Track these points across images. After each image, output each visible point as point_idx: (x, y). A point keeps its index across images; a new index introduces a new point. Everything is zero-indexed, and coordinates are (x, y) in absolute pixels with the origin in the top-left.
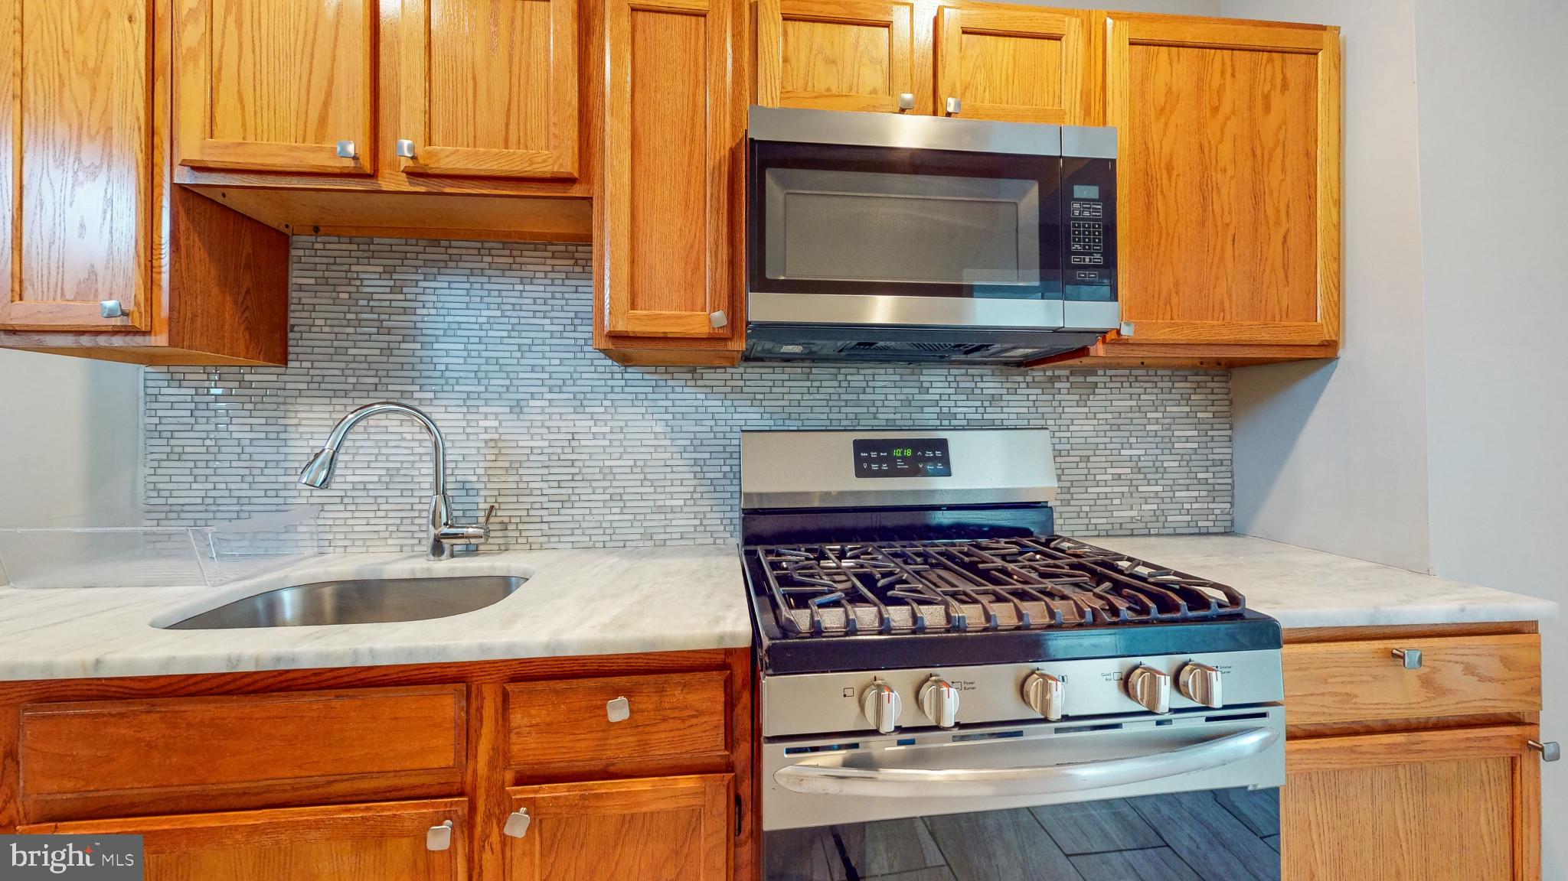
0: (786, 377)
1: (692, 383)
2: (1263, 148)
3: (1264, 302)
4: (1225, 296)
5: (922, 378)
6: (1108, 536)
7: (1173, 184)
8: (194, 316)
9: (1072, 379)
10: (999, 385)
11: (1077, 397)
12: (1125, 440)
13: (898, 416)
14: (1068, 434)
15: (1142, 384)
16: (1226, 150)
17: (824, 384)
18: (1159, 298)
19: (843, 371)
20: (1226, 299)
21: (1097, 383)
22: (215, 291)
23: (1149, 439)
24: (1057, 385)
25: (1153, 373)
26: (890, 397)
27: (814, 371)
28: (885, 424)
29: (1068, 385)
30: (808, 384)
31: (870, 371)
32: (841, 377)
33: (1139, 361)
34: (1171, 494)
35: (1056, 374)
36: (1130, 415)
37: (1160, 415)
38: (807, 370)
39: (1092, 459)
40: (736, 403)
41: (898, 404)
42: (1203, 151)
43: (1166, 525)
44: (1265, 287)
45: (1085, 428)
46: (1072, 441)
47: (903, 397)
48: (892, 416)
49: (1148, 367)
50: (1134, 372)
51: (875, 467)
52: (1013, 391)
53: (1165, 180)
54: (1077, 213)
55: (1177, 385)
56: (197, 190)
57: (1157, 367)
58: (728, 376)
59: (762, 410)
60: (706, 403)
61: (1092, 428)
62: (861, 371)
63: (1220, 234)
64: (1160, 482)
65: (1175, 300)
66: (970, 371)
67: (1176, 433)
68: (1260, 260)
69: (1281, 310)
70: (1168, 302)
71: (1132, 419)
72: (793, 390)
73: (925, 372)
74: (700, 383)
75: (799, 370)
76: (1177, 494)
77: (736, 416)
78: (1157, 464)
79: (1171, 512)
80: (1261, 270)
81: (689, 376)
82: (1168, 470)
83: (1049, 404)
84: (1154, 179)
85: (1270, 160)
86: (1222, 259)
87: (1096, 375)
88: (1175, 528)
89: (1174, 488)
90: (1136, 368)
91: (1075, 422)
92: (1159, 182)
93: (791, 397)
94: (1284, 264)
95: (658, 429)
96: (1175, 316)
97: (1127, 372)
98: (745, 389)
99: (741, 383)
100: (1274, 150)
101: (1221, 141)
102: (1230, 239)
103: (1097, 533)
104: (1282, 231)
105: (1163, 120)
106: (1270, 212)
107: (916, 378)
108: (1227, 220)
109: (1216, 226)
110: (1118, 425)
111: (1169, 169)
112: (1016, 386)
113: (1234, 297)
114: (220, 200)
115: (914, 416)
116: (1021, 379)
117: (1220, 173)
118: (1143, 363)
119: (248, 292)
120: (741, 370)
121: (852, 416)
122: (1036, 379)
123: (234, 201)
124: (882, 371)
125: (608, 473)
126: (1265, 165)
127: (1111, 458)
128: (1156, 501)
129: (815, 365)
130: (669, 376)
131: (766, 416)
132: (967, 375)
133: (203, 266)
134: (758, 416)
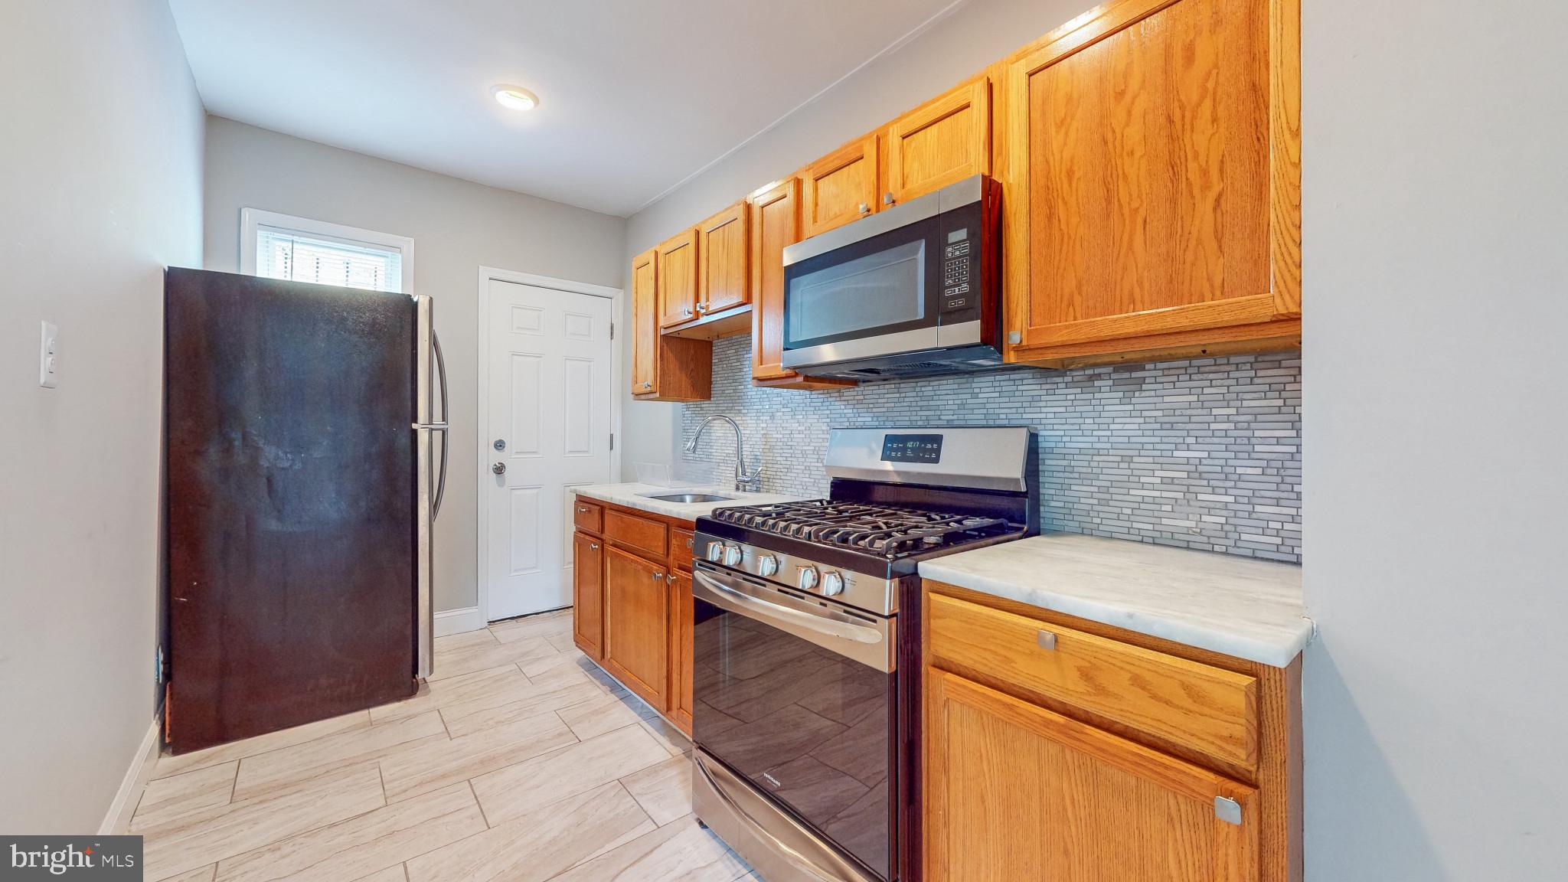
0: (886, 391)
1: (838, 399)
2: (1182, 107)
3: (1187, 283)
4: (1136, 286)
5: (974, 385)
6: (1154, 544)
7: (1074, 189)
8: (670, 384)
9: (1114, 376)
10: (1039, 387)
11: (1121, 395)
12: (1181, 440)
13: (955, 417)
14: (1109, 433)
15: (1206, 375)
16: (1134, 133)
17: (908, 394)
18: (1061, 301)
19: (919, 384)
20: (1137, 290)
21: (1145, 378)
22: (678, 372)
23: (1216, 440)
24: (1097, 383)
25: (1225, 361)
26: (951, 402)
27: (902, 385)
28: (945, 423)
29: (1110, 382)
30: (898, 395)
31: (937, 383)
32: (918, 389)
33: (1199, 350)
34: (1249, 508)
35: (1096, 372)
36: (1189, 412)
37: (1233, 411)
38: (898, 385)
39: (1135, 459)
40: (859, 411)
41: (956, 407)
42: (1106, 143)
43: (1239, 544)
44: (1188, 264)
45: (1127, 427)
46: (1112, 439)
47: (959, 402)
48: (951, 417)
49: (1212, 355)
50: (1195, 362)
51: (893, 454)
52: (1052, 392)
53: (1066, 186)
54: (950, 255)
55: (1261, 373)
56: (671, 335)
57: (1228, 354)
58: (855, 393)
59: (872, 415)
60: (845, 411)
61: (1136, 426)
62: (932, 384)
63: (1127, 222)
64: (1230, 491)
65: (1077, 299)
66: (1012, 377)
67: (1257, 433)
68: (1181, 236)
69: (1212, 286)
70: (1071, 303)
71: (1190, 416)
72: (890, 400)
73: (976, 380)
74: (843, 398)
75: (893, 386)
76: (1258, 508)
77: (859, 419)
78: (1227, 470)
79: (1248, 530)
80: (1183, 247)
81: (837, 394)
82: (1243, 478)
83: (1088, 402)
84: (1055, 191)
85: (1194, 118)
86: (1130, 247)
87: (1144, 369)
88: (1254, 550)
89: (1255, 500)
90: (1197, 357)
91: (1116, 420)
92: (1060, 192)
93: (888, 405)
94: (1216, 231)
95: (824, 428)
96: (1078, 315)
97: (1187, 363)
98: (864, 401)
99: (862, 397)
100: (1199, 105)
101: (1127, 124)
102: (1140, 221)
103: (1140, 538)
104: (1212, 195)
105: (1063, 130)
106: (1194, 175)
107: (968, 385)
108: (1135, 205)
109: (1123, 215)
110: (1172, 423)
111: (1070, 174)
112: (1055, 386)
113: (1146, 285)
114: (677, 336)
115: (967, 417)
116: (1060, 379)
117: (1126, 158)
118: (1204, 352)
119: (692, 370)
120: (862, 389)
121: (924, 418)
122: (1075, 379)
123: (683, 335)
124: (945, 382)
125: (804, 454)
126: (1188, 127)
127: (1161, 460)
128: (1224, 513)
129: (903, 381)
130: (828, 395)
131: (875, 419)
132: (1009, 380)
133: (673, 364)
134: (870, 419)
